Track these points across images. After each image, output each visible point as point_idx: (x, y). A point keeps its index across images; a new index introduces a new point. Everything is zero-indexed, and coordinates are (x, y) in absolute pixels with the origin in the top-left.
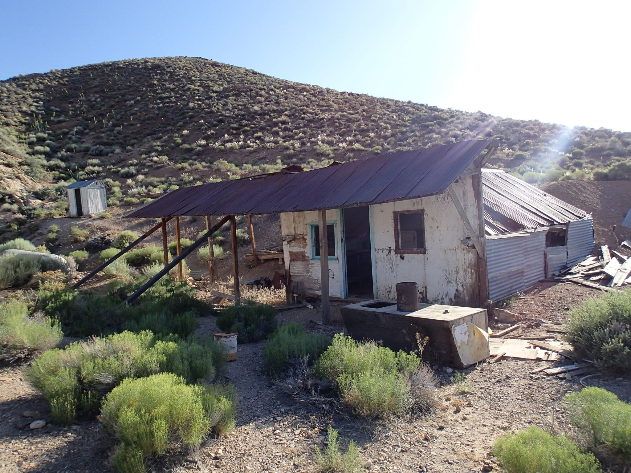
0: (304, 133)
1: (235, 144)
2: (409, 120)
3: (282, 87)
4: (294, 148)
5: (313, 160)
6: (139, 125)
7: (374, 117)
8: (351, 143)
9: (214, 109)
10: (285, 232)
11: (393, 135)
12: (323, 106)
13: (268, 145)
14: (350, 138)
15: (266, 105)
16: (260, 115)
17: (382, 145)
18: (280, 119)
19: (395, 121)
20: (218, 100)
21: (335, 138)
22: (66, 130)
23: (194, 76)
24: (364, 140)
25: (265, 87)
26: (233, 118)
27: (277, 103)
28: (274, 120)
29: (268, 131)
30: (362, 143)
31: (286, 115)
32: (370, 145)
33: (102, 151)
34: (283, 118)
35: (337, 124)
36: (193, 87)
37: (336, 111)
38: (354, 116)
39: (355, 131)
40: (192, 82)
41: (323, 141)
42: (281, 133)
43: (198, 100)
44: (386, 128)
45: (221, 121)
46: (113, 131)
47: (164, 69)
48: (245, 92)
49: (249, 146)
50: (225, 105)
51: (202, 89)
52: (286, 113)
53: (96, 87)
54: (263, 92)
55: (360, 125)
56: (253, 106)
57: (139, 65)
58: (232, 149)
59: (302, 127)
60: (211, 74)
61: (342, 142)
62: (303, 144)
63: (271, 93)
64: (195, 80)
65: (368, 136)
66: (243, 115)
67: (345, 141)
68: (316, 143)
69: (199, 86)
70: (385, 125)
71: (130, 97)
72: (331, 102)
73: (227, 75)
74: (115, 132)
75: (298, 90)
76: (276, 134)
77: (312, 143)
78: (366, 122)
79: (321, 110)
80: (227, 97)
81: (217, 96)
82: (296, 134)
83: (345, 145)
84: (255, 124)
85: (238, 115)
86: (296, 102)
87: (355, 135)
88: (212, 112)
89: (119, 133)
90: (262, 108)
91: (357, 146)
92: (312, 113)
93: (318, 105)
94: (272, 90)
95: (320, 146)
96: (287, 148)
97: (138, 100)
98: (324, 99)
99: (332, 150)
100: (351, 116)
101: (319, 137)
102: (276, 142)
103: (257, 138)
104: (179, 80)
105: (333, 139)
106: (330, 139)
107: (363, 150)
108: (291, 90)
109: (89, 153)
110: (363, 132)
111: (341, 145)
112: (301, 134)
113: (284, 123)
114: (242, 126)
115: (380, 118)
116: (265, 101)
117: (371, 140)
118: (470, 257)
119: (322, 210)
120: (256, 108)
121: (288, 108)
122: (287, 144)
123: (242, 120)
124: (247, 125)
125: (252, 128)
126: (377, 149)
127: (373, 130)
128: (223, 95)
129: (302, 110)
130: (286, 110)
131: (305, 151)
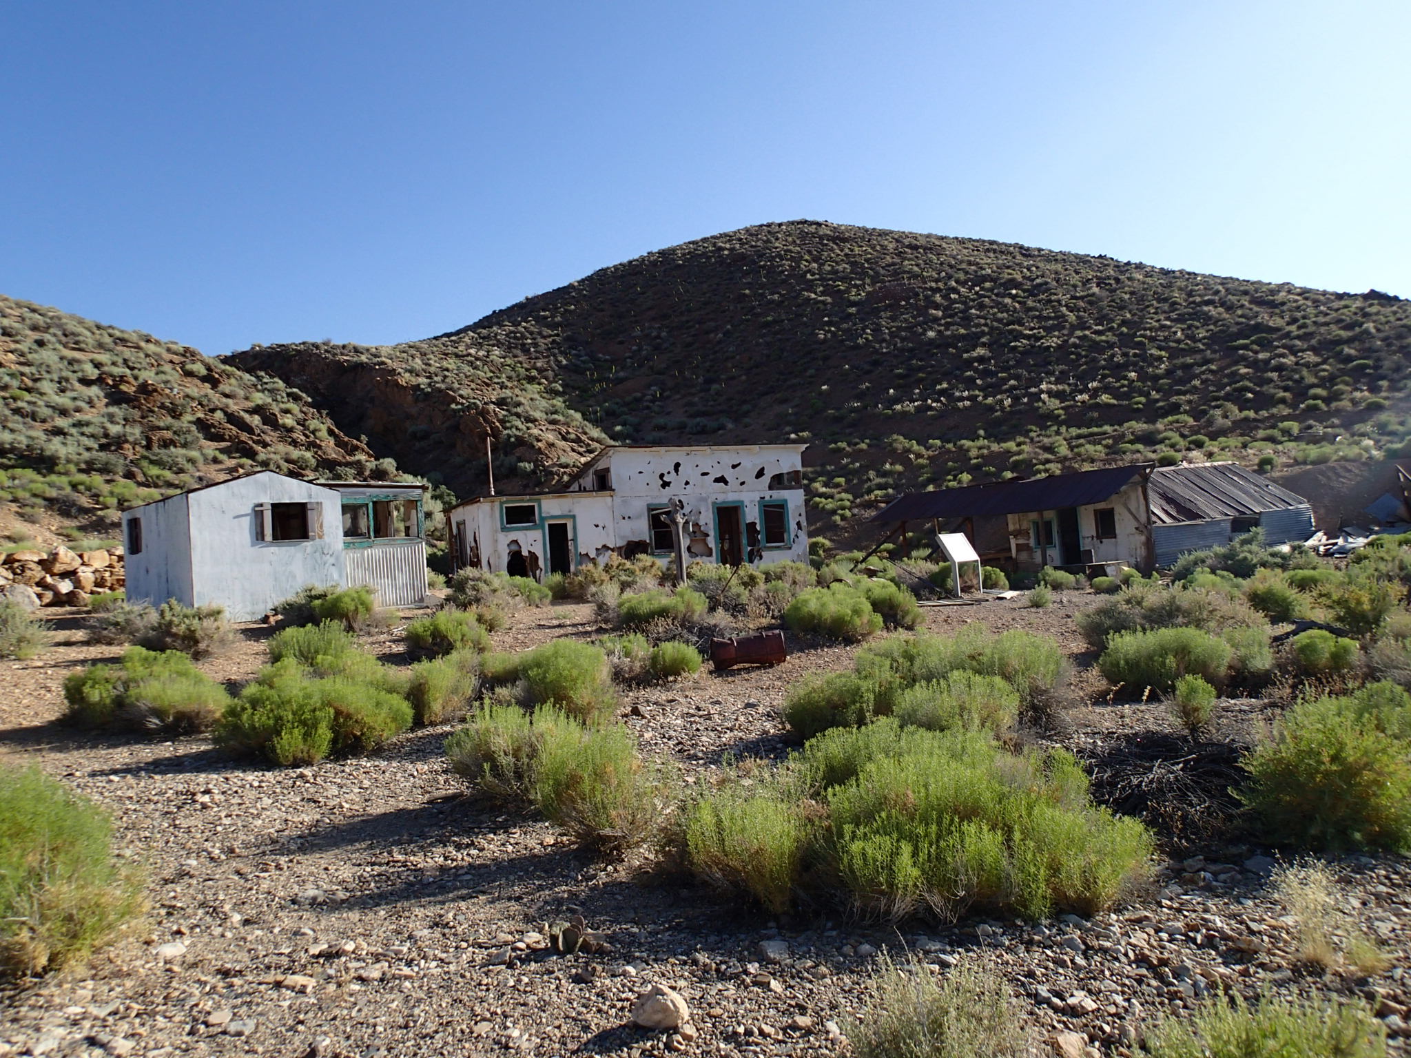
0: (1017, 378)
1: (910, 407)
2: (1204, 338)
3: (970, 280)
4: (1003, 409)
5: (1034, 428)
6: (744, 378)
7: (1141, 336)
8: (1095, 393)
9: (860, 341)
10: (1011, 528)
11: (1169, 373)
12: (1049, 318)
13: (960, 404)
14: (1095, 384)
15: (947, 325)
16: (938, 347)
17: (1147, 395)
18: (975, 354)
19: (1179, 341)
20: (862, 320)
21: (1069, 385)
22: (639, 395)
23: (809, 271)
24: (1118, 385)
25: (941, 285)
26: (896, 356)
27: (966, 320)
28: (965, 356)
29: (956, 377)
30: (1115, 393)
31: (984, 345)
32: (1127, 396)
33: (705, 426)
34: (980, 351)
35: (1073, 357)
36: (813, 296)
37: (1073, 328)
38: (1103, 338)
39: (1104, 368)
40: (810, 286)
41: (1050, 393)
42: (979, 382)
43: (830, 323)
44: (1160, 359)
45: (876, 363)
46: (709, 390)
47: (754, 262)
48: (907, 299)
49: (930, 408)
50: (877, 330)
51: (829, 300)
52: (984, 340)
53: (650, 309)
54: (938, 298)
55: (1113, 356)
56: (925, 331)
57: (709, 258)
58: (904, 414)
59: (1013, 367)
60: (837, 263)
61: (1081, 392)
62: (1016, 399)
63: (952, 296)
64: (812, 281)
65: (1125, 378)
66: (911, 350)
67: (1085, 390)
68: (1036, 397)
69: (823, 293)
70: (1159, 353)
71: (712, 324)
72: (1064, 309)
73: (867, 260)
74: (712, 392)
75: (1001, 285)
76: (970, 383)
77: (1031, 395)
78: (1124, 350)
79: (1045, 328)
80: (876, 312)
81: (858, 312)
82: (1005, 380)
83: (1085, 397)
84: (932, 366)
85: (902, 350)
86: (1000, 315)
87: (1104, 377)
88: (858, 347)
89: (718, 393)
90: (940, 331)
91: (1105, 398)
92: (1028, 337)
93: (1040, 318)
94: (955, 291)
95: (1044, 403)
96: (991, 409)
97: (728, 331)
98: (1050, 301)
99: (1062, 408)
100: (1098, 338)
101: (1043, 386)
102: (972, 398)
103: (943, 392)
104: (784, 282)
105: (1066, 387)
106: (1060, 387)
107: (1114, 405)
108: (988, 285)
109: (687, 430)
110: (1118, 370)
111: (1079, 398)
112: (1012, 382)
113: (981, 359)
114: (912, 370)
115: (1152, 339)
116: (944, 317)
117: (1129, 386)
118: (1143, 538)
119: (1040, 512)
120: (931, 334)
121: (986, 329)
122: (990, 400)
123: (910, 359)
124: (920, 369)
125: (930, 373)
126: (1137, 403)
127: (1135, 364)
128: (869, 309)
129: (1011, 331)
130: (983, 334)
131: (1020, 412)
